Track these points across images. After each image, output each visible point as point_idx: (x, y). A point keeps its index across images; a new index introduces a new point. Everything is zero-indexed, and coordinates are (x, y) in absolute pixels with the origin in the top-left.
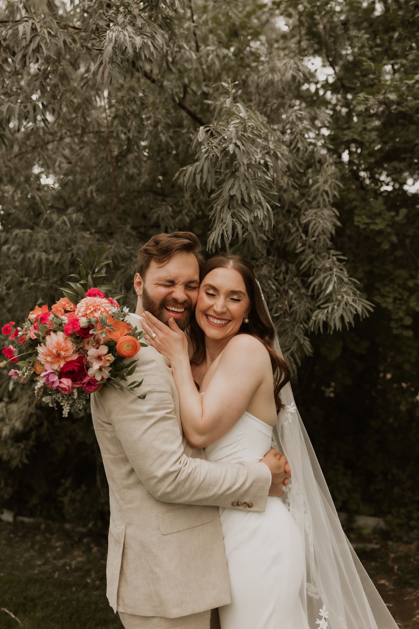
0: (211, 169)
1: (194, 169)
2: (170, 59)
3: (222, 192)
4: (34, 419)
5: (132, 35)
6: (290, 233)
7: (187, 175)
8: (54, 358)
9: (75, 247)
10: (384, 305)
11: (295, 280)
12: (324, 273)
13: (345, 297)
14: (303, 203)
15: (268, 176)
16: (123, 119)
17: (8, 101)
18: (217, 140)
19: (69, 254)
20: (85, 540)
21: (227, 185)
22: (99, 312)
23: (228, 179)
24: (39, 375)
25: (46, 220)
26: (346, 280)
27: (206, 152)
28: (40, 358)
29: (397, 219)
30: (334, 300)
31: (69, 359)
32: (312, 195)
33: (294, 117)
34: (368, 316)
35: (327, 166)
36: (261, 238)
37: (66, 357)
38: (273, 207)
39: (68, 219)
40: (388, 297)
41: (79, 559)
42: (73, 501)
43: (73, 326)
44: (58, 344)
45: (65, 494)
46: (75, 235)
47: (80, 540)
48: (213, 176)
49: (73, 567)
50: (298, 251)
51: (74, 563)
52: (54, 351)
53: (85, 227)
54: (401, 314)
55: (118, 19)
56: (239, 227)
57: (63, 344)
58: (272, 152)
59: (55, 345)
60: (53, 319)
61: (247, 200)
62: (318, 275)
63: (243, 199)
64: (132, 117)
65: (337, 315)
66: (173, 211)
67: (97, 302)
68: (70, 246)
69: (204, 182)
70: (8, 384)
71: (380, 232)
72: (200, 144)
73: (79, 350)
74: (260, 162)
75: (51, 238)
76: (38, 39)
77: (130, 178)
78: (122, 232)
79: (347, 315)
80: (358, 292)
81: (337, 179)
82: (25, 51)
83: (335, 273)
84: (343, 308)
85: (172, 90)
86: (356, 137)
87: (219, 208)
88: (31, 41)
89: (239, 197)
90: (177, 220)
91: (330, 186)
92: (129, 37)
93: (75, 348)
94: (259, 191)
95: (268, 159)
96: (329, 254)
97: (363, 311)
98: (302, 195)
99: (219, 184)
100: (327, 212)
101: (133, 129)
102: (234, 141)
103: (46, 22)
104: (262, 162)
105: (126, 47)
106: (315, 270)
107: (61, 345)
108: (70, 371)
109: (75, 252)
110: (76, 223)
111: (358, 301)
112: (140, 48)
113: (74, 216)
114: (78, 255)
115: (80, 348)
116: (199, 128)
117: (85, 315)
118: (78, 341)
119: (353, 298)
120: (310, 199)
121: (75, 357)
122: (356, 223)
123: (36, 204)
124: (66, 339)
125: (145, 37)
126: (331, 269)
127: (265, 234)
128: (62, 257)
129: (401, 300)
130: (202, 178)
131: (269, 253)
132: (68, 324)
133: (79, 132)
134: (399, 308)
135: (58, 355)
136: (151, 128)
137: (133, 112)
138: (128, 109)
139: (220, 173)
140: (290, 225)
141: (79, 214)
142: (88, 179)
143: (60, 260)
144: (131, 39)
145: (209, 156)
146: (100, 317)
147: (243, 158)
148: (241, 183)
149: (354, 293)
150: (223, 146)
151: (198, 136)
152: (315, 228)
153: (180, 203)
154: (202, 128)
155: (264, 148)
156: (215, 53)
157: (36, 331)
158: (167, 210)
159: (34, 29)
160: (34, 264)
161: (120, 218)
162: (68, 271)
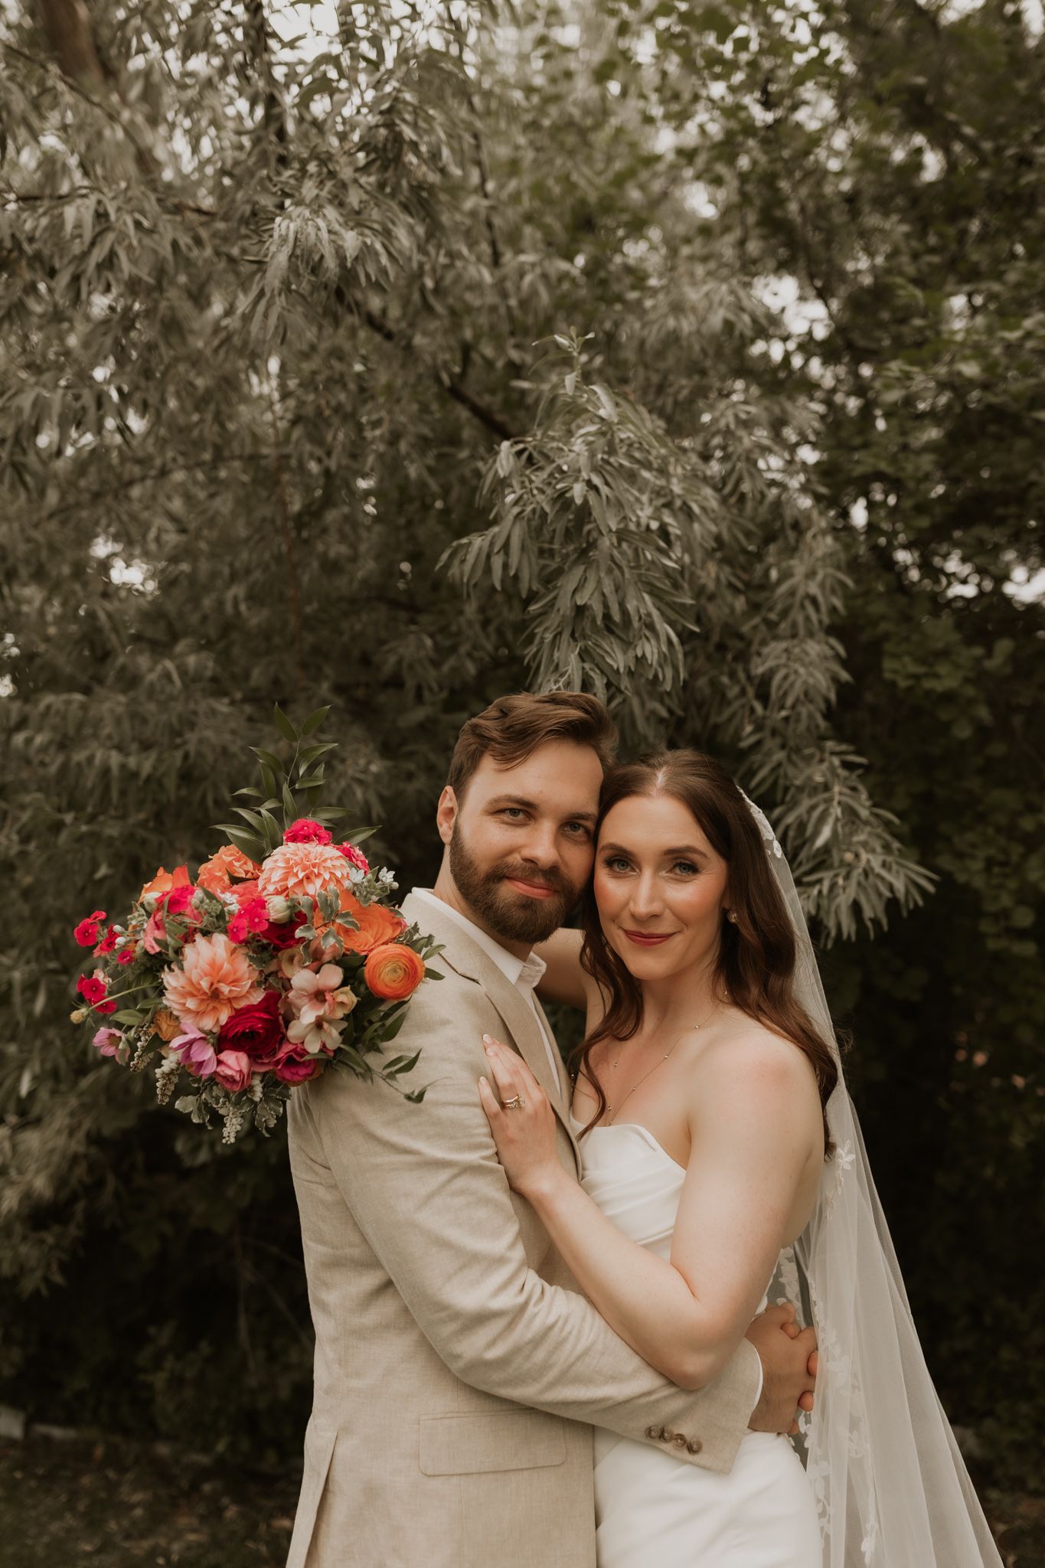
0: (528, 541)
1: (487, 543)
2: (429, 283)
3: (555, 598)
4: (81, 1170)
5: (336, 227)
6: (724, 701)
7: (471, 558)
8: (203, 1000)
9: (192, 737)
10: (961, 878)
12: (810, 796)
13: (864, 856)
14: (755, 628)
15: (670, 558)
16: (315, 426)
17: (37, 384)
18: (544, 475)
19: (179, 755)
20: (207, 1488)
21: (569, 582)
22: (319, 882)
23: (571, 568)
24: (168, 1042)
25: (123, 668)
26: (864, 813)
27: (516, 503)
28: (170, 1000)
29: (991, 664)
30: (836, 864)
31: (242, 1004)
32: (779, 607)
33: (731, 419)
34: (920, 903)
35: (814, 536)
36: (653, 713)
37: (235, 998)
38: (685, 636)
39: (178, 668)
40: (973, 857)
41: (192, 1537)
42: (177, 1382)
43: (252, 921)
44: (214, 966)
45: (157, 1363)
46: (192, 706)
47: (195, 1487)
48: (533, 560)
49: (175, 1558)
50: (744, 744)
51: (176, 1547)
52: (205, 984)
53: (217, 687)
54: (1006, 900)
55: (304, 191)
56: (599, 682)
57: (227, 966)
58: (678, 503)
59: (207, 968)
60: (202, 902)
61: (617, 617)
62: (795, 804)
63: (607, 616)
64: (336, 421)
65: (844, 900)
66: (437, 646)
67: (312, 856)
68: (180, 734)
69: (512, 573)
70: (18, 1079)
71: (949, 697)
72: (502, 484)
73: (266, 980)
74: (648, 528)
75: (134, 716)
76: (110, 237)
77: (332, 567)
78: (309, 699)
79: (869, 900)
80: (896, 845)
81: (838, 568)
82: (78, 266)
83: (837, 798)
84: (859, 884)
85: (434, 356)
86: (883, 466)
87: (549, 637)
88: (93, 244)
89: (598, 609)
90: (446, 668)
91: (822, 586)
92: (330, 232)
93: (256, 975)
94: (647, 597)
95: (668, 519)
96: (822, 750)
97: (907, 892)
98: (754, 607)
99: (550, 579)
100: (814, 648)
101: (337, 451)
102: (585, 475)
103: (130, 200)
104: (654, 525)
105: (322, 257)
106: (786, 789)
107: (221, 968)
108: (244, 1033)
109: (192, 748)
110: (197, 678)
111: (895, 867)
112: (356, 259)
113: (192, 660)
114: (200, 754)
115: (269, 975)
116: (499, 445)
117: (283, 891)
118: (266, 955)
119: (881, 858)
120: (773, 616)
121: (257, 997)
122: (888, 676)
123: (99, 630)
124: (233, 952)
125: (367, 232)
126: (827, 787)
127: (662, 702)
128: (160, 760)
129: (1004, 864)
130: (506, 566)
132: (240, 916)
133: (207, 456)
134: (1001, 887)
135: (215, 995)
136: (382, 448)
137: (338, 409)
138: (328, 403)
139: (551, 553)
140: (725, 680)
141: (204, 655)
142: (226, 571)
143: (155, 768)
144: (333, 237)
145: (522, 511)
146: (319, 895)
147: (608, 515)
148: (602, 575)
149: (887, 848)
150: (559, 486)
151: (498, 464)
152: (786, 685)
153: (454, 628)
154: (505, 445)
155: (658, 493)
156: (538, 270)
157: (158, 934)
158: (421, 645)
159: (101, 216)
160: (90, 779)
161: (304, 666)
162: (173, 796)
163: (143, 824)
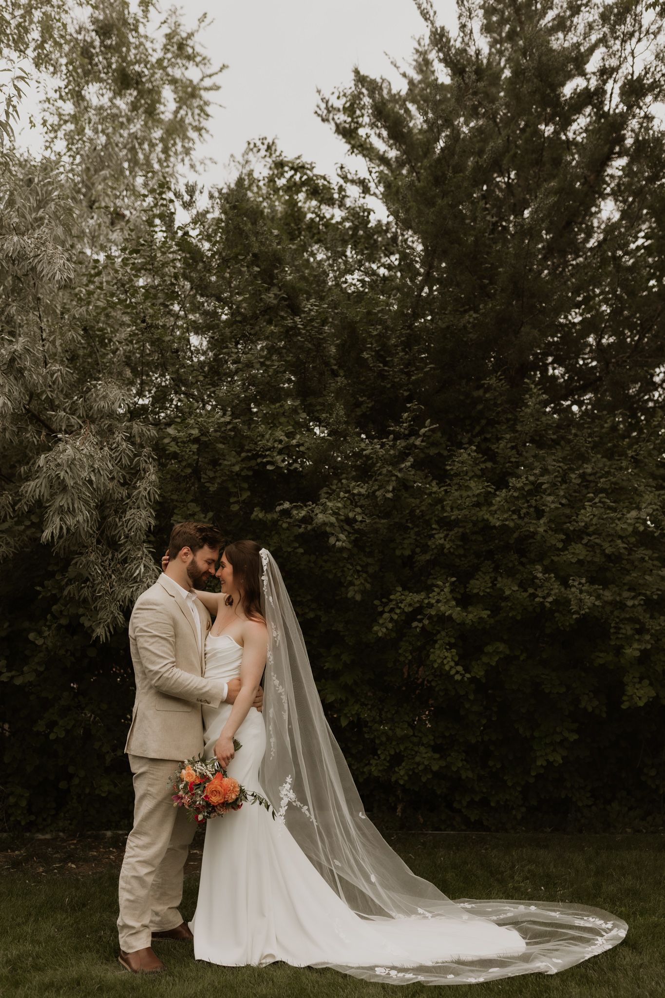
0: (47, 484)
1: (35, 484)
3: (54, 502)
6: (117, 527)
11: (118, 566)
12: (136, 561)
14: (128, 503)
18: (54, 464)
21: (59, 498)
23: (59, 494)
38: (91, 514)
48: (48, 490)
50: (121, 542)
56: (65, 527)
62: (132, 562)
63: (69, 508)
69: (42, 494)
72: (41, 467)
83: (143, 562)
87: (51, 513)
89: (66, 506)
90: (16, 508)
91: (149, 493)
94: (81, 502)
95: (92, 476)
96: (142, 546)
99: (53, 496)
100: (144, 513)
102: (65, 469)
106: (129, 558)
116: (40, 455)
120: (133, 500)
126: (141, 558)
130: (40, 491)
131: (98, 542)
140: (117, 520)
145: (46, 475)
148: (68, 497)
151: (40, 462)
156: (59, 372)
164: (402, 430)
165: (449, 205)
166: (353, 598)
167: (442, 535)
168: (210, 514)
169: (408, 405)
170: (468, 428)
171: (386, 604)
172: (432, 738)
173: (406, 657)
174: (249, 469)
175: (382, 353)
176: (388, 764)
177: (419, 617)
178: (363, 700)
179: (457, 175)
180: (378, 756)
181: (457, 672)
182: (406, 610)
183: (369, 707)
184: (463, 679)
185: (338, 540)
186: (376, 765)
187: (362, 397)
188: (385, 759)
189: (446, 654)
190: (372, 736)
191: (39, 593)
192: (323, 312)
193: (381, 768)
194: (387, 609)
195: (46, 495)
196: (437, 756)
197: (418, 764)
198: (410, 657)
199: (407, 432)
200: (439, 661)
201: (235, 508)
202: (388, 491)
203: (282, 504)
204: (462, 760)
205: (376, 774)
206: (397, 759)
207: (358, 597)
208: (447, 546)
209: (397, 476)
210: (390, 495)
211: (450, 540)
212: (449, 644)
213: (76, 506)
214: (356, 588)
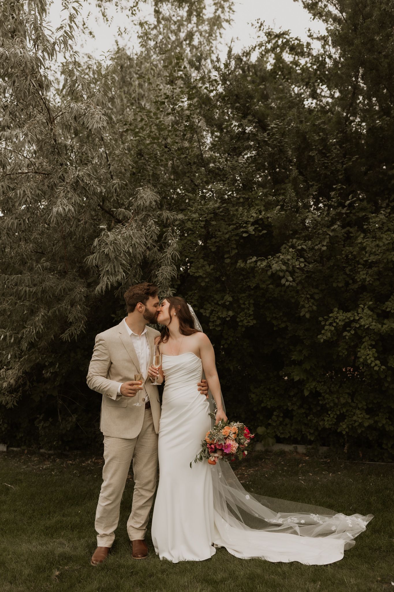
1: (93, 257)
3: (104, 268)
4: (21, 380)
7: (90, 260)
19: (41, 288)
21: (106, 265)
25: (29, 266)
39: (42, 266)
41: (48, 465)
46: (44, 276)
48: (101, 260)
49: (44, 468)
53: (50, 271)
56: (109, 284)
61: (113, 272)
68: (41, 283)
70: (8, 356)
72: (96, 246)
87: (102, 275)
89: (110, 271)
94: (120, 267)
96: (168, 289)
99: (103, 264)
100: (169, 268)
109: (44, 286)
110: (46, 268)
113: (45, 264)
128: (37, 289)
130: (96, 261)
134: (215, 315)
141: (48, 263)
143: (36, 291)
145: (100, 251)
147: (112, 254)
148: (112, 264)
150: (103, 250)
151: (94, 244)
160: (22, 293)
162: (40, 296)
163: (33, 302)
164: (333, 203)
165: (362, 43)
166: (304, 315)
167: (365, 272)
168: (212, 266)
169: (334, 186)
170: (387, 196)
171: (326, 320)
172: (365, 404)
173: (343, 353)
174: (237, 235)
175: (324, 151)
176: (335, 421)
177: (348, 329)
178: (318, 379)
179: (367, 21)
180: (329, 415)
181: (376, 365)
182: (340, 323)
183: (323, 383)
184: (380, 369)
185: (287, 281)
186: (328, 420)
187: (311, 182)
188: (333, 417)
189: (369, 352)
190: (324, 403)
191: (113, 318)
192: (281, 128)
193: (331, 423)
194: (327, 323)
195: (99, 263)
196: (368, 416)
197: (355, 421)
198: (346, 353)
199: (336, 204)
200: (363, 357)
201: (228, 261)
202: (323, 246)
203: (251, 259)
204: (386, 418)
205: (327, 426)
206: (341, 418)
207: (308, 316)
208: (368, 280)
209: (330, 235)
210: (324, 248)
211: (370, 275)
212: (371, 345)
213: (117, 270)
214: (306, 310)
